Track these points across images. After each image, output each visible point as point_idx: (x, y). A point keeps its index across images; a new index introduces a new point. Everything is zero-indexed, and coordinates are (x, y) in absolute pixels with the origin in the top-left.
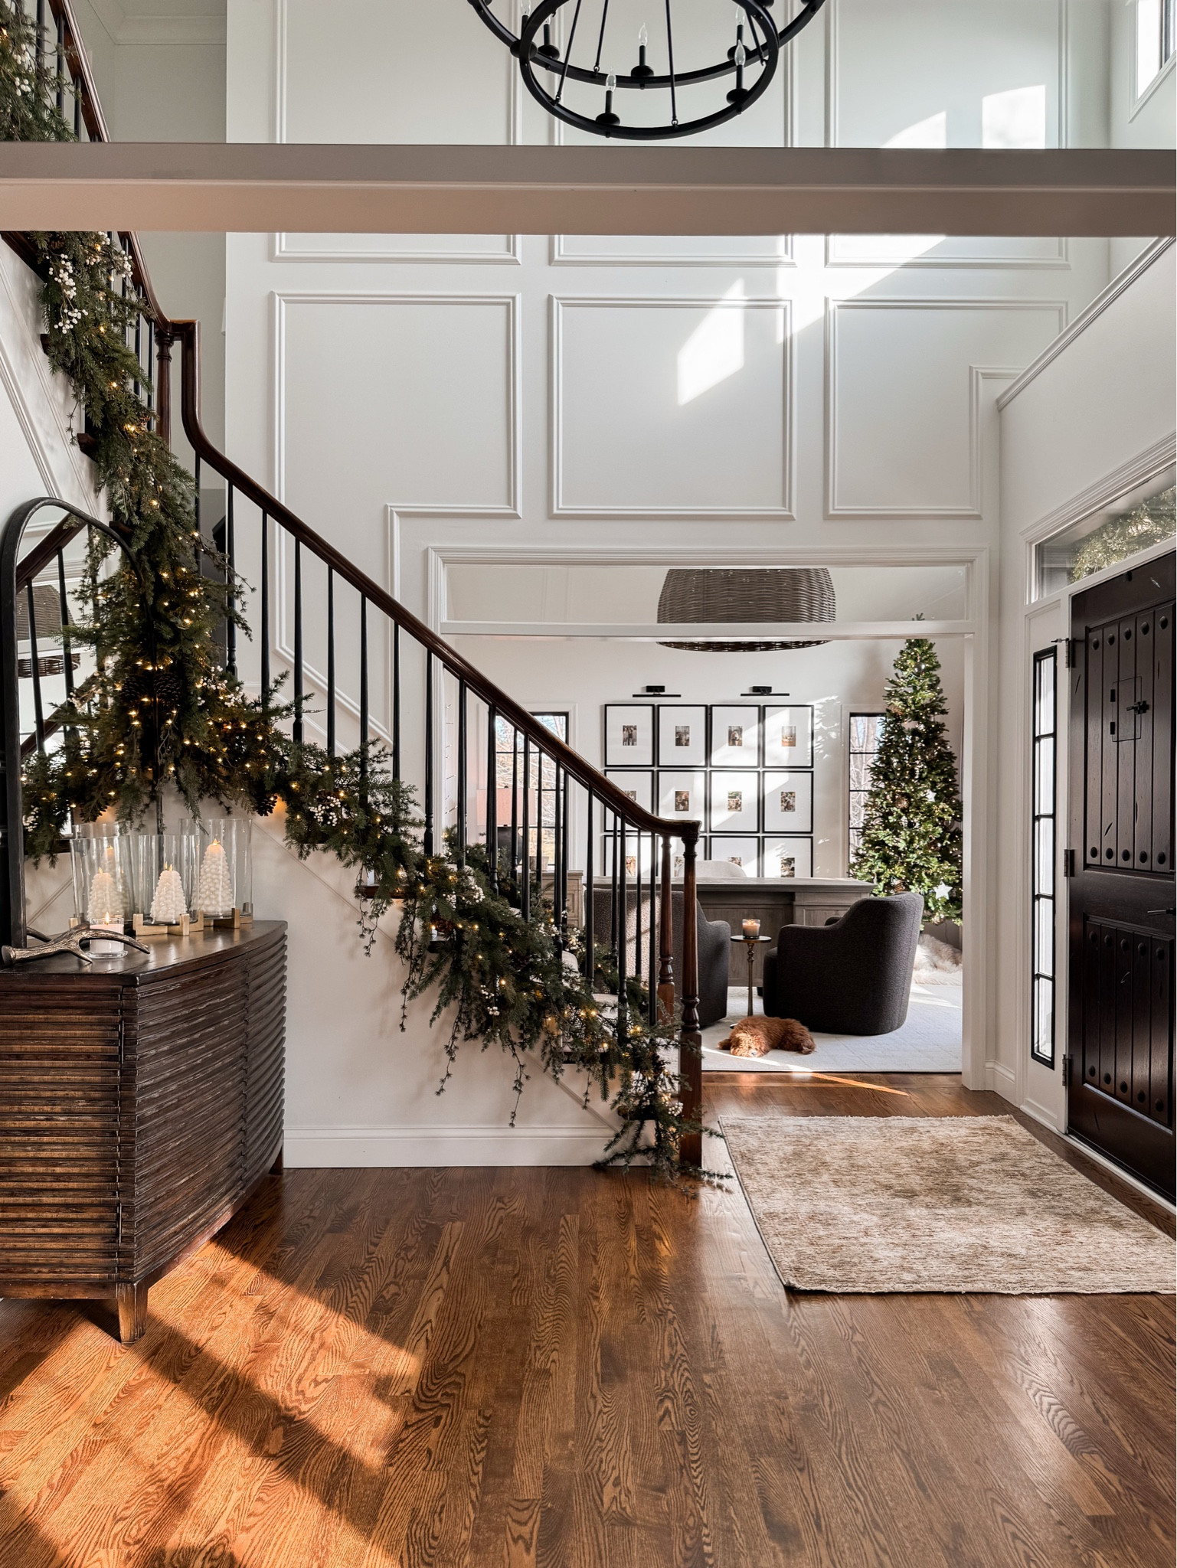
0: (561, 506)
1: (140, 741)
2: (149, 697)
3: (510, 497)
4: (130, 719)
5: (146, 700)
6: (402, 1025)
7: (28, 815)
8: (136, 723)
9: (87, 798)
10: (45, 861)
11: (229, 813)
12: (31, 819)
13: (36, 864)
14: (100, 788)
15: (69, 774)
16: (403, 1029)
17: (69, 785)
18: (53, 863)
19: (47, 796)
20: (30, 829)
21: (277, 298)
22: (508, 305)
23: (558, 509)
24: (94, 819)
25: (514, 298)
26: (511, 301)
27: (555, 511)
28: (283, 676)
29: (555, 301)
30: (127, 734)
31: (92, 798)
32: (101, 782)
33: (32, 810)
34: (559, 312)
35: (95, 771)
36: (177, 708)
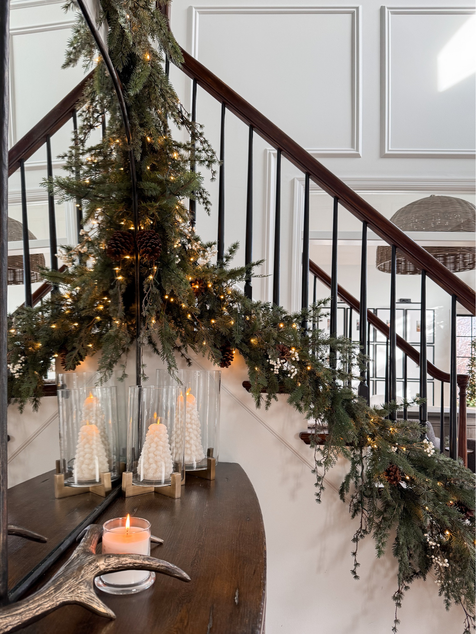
0: (390, 149)
1: (124, 295)
2: (131, 255)
3: (354, 142)
4: (114, 274)
5: (128, 257)
6: (354, 572)
7: (15, 363)
8: (120, 278)
9: (69, 349)
10: (29, 406)
11: (190, 364)
12: (18, 367)
13: (21, 408)
14: (80, 341)
15: (54, 326)
16: (356, 577)
17: (54, 335)
18: (36, 407)
19: (33, 346)
20: (17, 376)
21: (194, 10)
22: (353, 13)
23: (388, 150)
24: (74, 368)
25: (357, 8)
26: (355, 10)
27: (386, 152)
28: (235, 246)
29: (386, 10)
30: (112, 287)
31: (74, 348)
32: (82, 334)
33: (19, 358)
34: (389, 17)
35: (76, 324)
36: (157, 264)
